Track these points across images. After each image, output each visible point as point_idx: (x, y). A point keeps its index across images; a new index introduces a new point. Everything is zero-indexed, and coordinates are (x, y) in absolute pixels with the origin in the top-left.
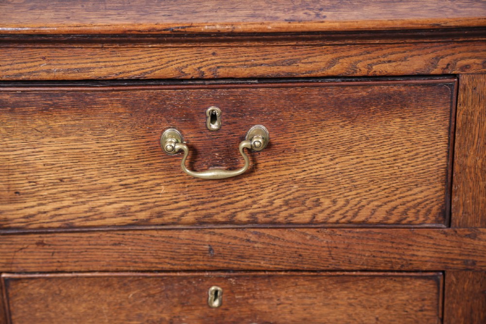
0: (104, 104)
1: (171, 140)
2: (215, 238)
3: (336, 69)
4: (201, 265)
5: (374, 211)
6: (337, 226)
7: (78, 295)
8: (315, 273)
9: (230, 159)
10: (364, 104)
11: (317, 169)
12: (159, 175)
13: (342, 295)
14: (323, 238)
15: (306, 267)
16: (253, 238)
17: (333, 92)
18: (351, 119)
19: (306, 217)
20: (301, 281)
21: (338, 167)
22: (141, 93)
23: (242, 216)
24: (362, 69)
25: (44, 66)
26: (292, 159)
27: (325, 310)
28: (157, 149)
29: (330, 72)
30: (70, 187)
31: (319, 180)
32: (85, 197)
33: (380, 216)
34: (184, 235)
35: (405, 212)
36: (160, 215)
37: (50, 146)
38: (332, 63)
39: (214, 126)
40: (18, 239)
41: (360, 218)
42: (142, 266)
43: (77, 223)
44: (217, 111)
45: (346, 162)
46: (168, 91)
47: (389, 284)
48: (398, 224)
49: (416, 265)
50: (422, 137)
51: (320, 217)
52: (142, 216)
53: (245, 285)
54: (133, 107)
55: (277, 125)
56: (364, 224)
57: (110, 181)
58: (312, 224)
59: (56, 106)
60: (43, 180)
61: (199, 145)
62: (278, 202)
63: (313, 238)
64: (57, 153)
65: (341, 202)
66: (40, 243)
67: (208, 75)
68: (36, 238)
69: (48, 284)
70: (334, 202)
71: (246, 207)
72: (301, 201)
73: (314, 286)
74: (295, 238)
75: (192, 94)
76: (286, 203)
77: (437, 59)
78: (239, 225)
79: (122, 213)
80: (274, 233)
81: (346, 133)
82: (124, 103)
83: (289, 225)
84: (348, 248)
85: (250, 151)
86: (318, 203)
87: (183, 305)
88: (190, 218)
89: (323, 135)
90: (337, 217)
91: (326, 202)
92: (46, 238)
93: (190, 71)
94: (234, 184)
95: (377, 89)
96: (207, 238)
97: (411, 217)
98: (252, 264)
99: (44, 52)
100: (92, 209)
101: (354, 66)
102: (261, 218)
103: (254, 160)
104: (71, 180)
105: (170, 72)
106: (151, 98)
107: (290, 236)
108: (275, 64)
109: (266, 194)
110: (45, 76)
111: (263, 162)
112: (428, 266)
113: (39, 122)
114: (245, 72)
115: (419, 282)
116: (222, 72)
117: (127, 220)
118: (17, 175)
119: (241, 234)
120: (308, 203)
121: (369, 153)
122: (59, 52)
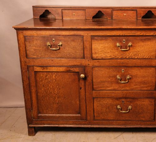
0: (109, 39)
1: (118, 44)
2: (123, 61)
3: (141, 34)
4: (121, 65)
5: (146, 56)
6: (141, 59)
7: (103, 70)
8: (138, 67)
9: (126, 48)
10: (145, 40)
11: (138, 50)
12: (116, 50)
13: (142, 71)
14: (139, 61)
15: (137, 66)
16: (129, 61)
17: (141, 37)
18: (143, 42)
19: (136, 57)
20: (136, 68)
21: (141, 49)
22: (114, 38)
23: (127, 57)
24: (145, 35)
25: (101, 33)
26: (135, 48)
27: (139, 73)
28: (116, 46)
29: (140, 35)
30: (103, 52)
31: (139, 51)
32: (105, 54)
33: (147, 57)
34: (119, 60)
35: (151, 57)
36: (116, 57)
37: (101, 45)
38: (141, 33)
39: (124, 43)
40: (95, 60)
41: (144, 57)
42: (113, 66)
43: (104, 58)
44: (125, 40)
45: (143, 48)
46: (118, 37)
47: (149, 69)
48: (150, 59)
49: (152, 65)
50: (153, 45)
51: (139, 57)
52: (113, 57)
53: (128, 69)
54: (113, 40)
55: (133, 43)
56: (145, 59)
57: (109, 51)
58: (137, 59)
59: (102, 39)
60: (99, 51)
61: (122, 46)
62: (133, 55)
63: (138, 61)
64: (102, 47)
65: (142, 55)
66: (98, 61)
67: (124, 35)
68: (97, 60)
69: (98, 68)
70: (141, 55)
71: (128, 56)
72: (136, 55)
73: (138, 69)
74: (135, 61)
75: (121, 38)
76: (134, 55)
77: (155, 33)
78: (127, 59)
79: (110, 56)
80: (132, 60)
81: (142, 44)
82: (112, 39)
83: (134, 59)
84: (143, 62)
85: (129, 46)
86: (138, 55)
87: (118, 72)
88: (120, 57)
89: (139, 44)
90: (141, 57)
91: (140, 55)
92: (99, 60)
93: (121, 35)
94: (127, 52)
95: (147, 37)
96: (122, 61)
97: (152, 57)
98: (129, 65)
99: (102, 32)
100: (106, 56)
101: (143, 34)
102: (130, 57)
103: (129, 48)
104: (104, 51)
105: (118, 35)
106: (116, 38)
107: (134, 60)
108: (133, 34)
109: (131, 53)
110: (101, 35)
111: (131, 48)
112: (154, 65)
113: (100, 42)
114: (129, 35)
115: (153, 68)
116: (126, 35)
117: (111, 57)
118: (96, 50)
119: (127, 60)
120: (137, 55)
121: (146, 47)
122: (103, 32)
